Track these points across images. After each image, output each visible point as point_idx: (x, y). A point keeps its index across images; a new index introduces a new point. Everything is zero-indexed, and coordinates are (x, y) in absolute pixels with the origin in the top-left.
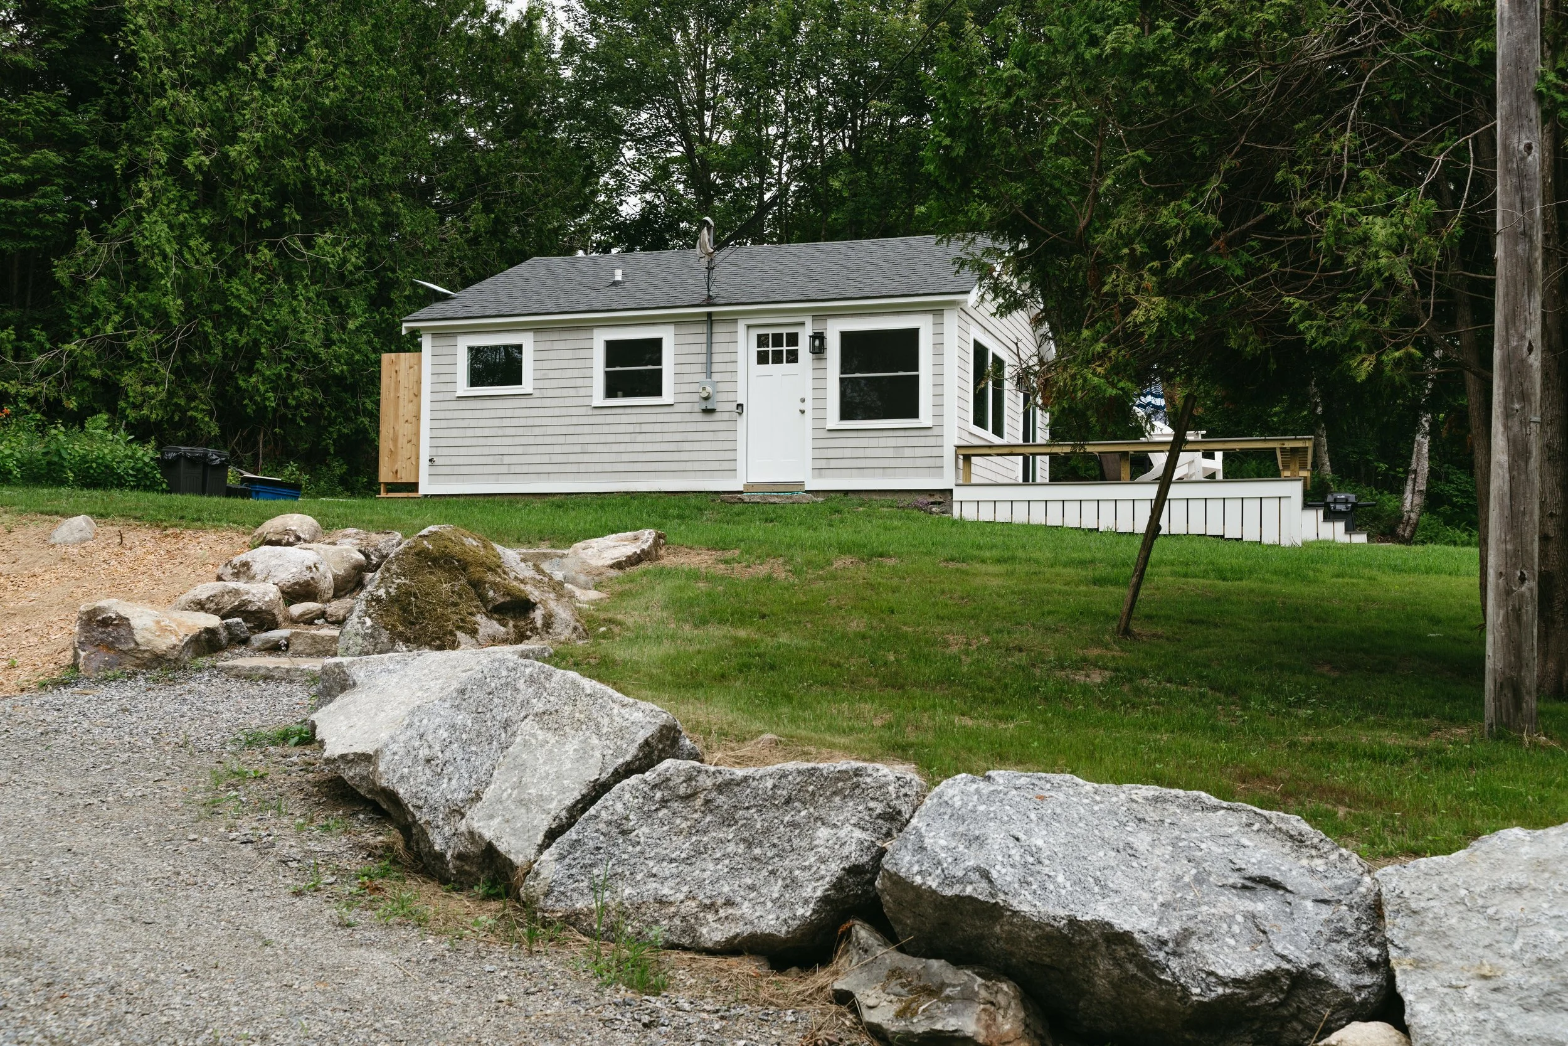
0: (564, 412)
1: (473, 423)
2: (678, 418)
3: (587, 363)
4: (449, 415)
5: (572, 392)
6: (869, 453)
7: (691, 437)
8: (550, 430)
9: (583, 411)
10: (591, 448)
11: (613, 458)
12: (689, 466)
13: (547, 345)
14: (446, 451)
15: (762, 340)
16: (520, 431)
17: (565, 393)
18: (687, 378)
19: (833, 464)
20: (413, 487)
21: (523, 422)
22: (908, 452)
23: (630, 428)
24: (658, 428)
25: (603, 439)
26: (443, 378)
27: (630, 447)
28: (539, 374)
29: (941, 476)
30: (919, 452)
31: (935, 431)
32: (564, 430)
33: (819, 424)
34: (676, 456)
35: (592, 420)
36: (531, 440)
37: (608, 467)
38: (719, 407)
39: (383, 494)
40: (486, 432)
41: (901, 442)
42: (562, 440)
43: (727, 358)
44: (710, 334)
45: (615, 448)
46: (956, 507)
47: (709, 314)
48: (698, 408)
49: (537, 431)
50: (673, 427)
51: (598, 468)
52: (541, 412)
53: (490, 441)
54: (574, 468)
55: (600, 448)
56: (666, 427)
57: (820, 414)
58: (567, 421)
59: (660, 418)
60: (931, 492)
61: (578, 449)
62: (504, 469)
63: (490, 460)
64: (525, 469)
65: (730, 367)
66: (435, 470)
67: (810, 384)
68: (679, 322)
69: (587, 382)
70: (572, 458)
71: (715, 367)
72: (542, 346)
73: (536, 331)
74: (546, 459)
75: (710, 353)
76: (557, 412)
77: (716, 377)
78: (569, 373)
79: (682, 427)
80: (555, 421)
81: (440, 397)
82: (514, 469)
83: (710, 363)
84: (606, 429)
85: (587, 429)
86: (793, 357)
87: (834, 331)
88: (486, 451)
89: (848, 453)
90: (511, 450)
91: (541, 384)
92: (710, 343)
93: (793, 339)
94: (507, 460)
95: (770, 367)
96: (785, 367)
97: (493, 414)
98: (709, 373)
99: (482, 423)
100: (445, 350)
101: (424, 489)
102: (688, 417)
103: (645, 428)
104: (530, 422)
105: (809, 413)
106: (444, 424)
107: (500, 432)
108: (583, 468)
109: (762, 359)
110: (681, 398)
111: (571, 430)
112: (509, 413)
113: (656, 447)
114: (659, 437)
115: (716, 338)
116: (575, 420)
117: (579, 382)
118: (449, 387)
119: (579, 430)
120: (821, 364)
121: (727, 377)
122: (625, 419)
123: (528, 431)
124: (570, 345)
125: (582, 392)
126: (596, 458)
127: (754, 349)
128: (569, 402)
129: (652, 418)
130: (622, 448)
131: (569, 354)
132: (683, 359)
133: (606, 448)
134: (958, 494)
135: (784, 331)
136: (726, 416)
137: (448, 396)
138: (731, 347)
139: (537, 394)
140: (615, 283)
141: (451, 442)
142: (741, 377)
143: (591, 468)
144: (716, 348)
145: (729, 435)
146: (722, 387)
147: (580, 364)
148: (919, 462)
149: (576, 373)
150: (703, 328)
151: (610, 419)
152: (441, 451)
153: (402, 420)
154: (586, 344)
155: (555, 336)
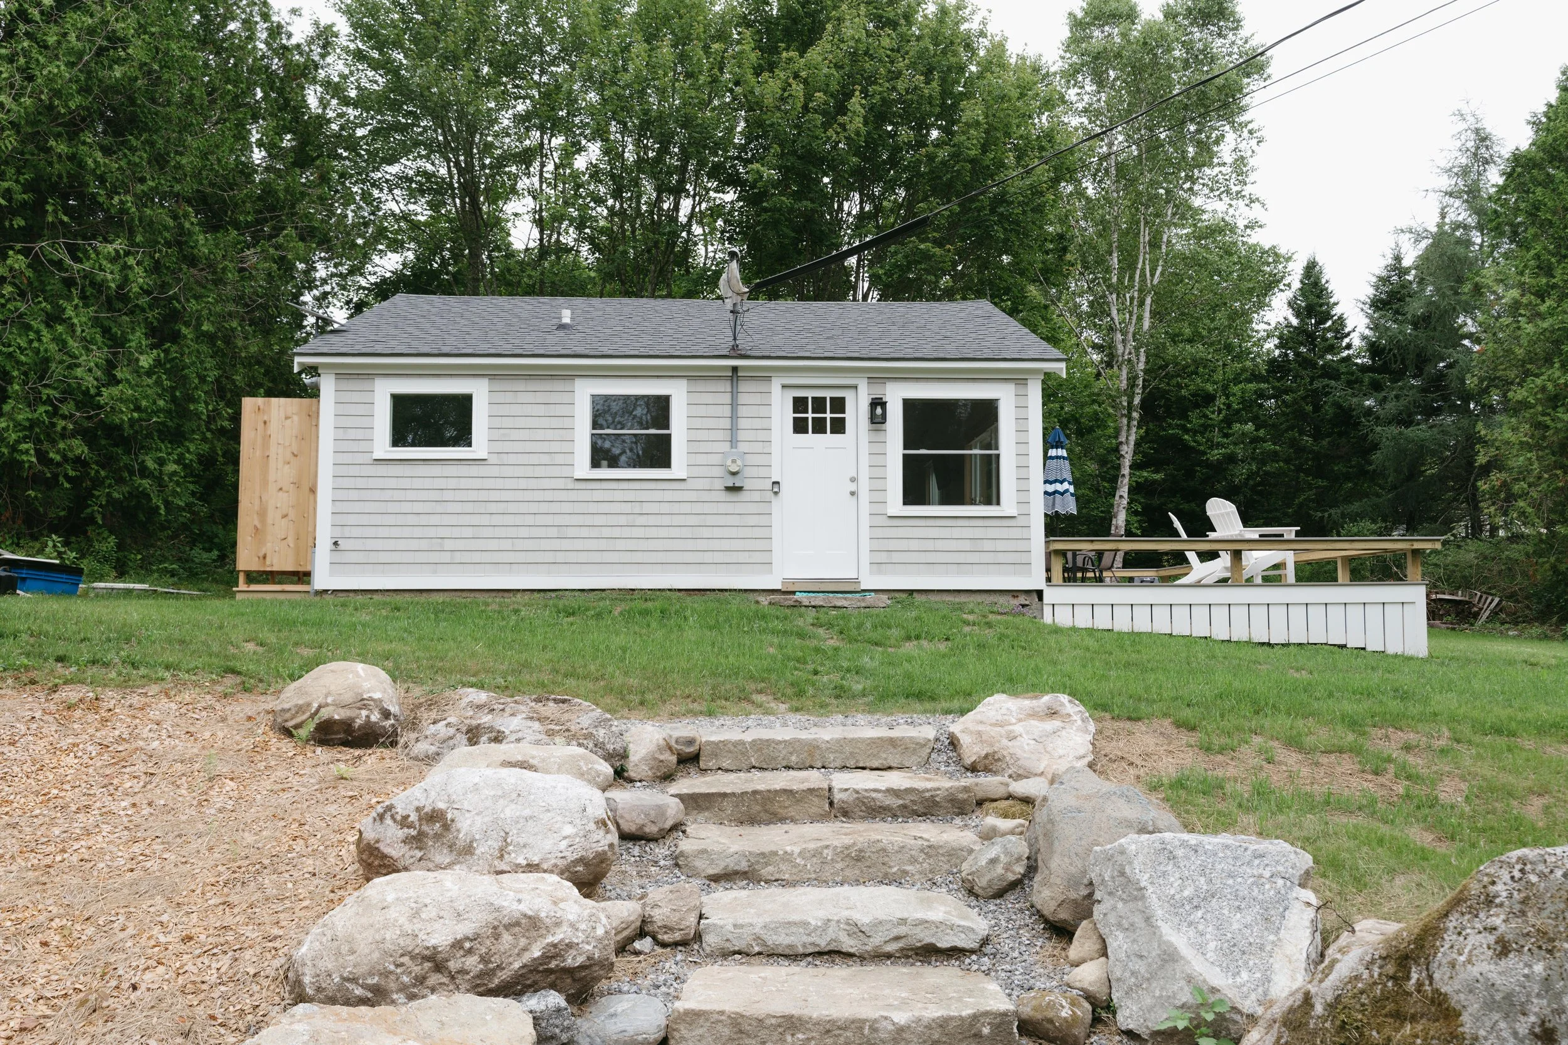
0: (533, 484)
1: (397, 495)
2: (693, 496)
3: (567, 423)
4: (361, 483)
5: (545, 459)
6: (940, 545)
7: (710, 520)
8: (512, 508)
9: (560, 484)
10: (571, 532)
11: (603, 544)
12: (708, 558)
13: (509, 397)
14: (356, 532)
15: (799, 404)
16: (469, 507)
17: (534, 459)
18: (703, 447)
19: (896, 557)
20: (303, 577)
21: (473, 495)
22: (988, 545)
23: (627, 508)
24: (665, 508)
25: (589, 520)
26: (352, 434)
27: (626, 532)
28: (496, 434)
29: (1029, 573)
30: (1001, 545)
31: (1021, 521)
32: (534, 508)
33: (878, 509)
34: (690, 545)
35: (573, 496)
36: (485, 520)
37: (597, 557)
38: (747, 485)
39: (242, 586)
40: (418, 507)
41: (978, 533)
42: (529, 520)
43: (757, 424)
44: (734, 394)
45: (606, 532)
46: (1047, 610)
47: (735, 369)
48: (720, 484)
49: (493, 507)
50: (686, 508)
51: (583, 557)
52: (499, 484)
53: (424, 520)
54: (549, 557)
55: (585, 532)
56: (676, 508)
57: (878, 496)
58: (538, 496)
59: (668, 496)
60: (1015, 593)
61: (553, 532)
62: (446, 557)
63: (424, 545)
64: (477, 557)
65: (761, 435)
66: (338, 557)
67: (865, 460)
68: (693, 376)
69: (565, 447)
70: (545, 544)
71: (742, 435)
72: (500, 397)
73: (492, 377)
74: (506, 545)
75: (734, 417)
76: (523, 483)
77: (743, 447)
78: (540, 434)
79: (698, 508)
80: (519, 495)
81: (347, 459)
82: (458, 557)
83: (734, 429)
84: (593, 508)
85: (567, 507)
86: (839, 427)
87: (896, 396)
88: (418, 532)
89: (914, 545)
90: (456, 532)
91: (499, 447)
92: (734, 405)
93: (839, 405)
94: (449, 545)
95: (810, 438)
96: (828, 438)
97: (427, 483)
98: (733, 442)
99: (411, 495)
100: (356, 397)
101: (320, 581)
102: (706, 496)
103: (647, 508)
104: (483, 495)
105: (864, 496)
106: (354, 495)
107: (439, 508)
108: (560, 557)
109: (800, 427)
110: (696, 471)
111: (544, 507)
112: (452, 483)
113: (663, 533)
114: (666, 520)
115: (743, 399)
116: (549, 496)
117: (555, 447)
118: (363, 446)
119: (555, 507)
120: (879, 437)
121: (758, 448)
122: (619, 496)
123: (480, 508)
124: (541, 398)
125: (559, 459)
126: (579, 545)
127: (790, 415)
128: (540, 471)
129: (658, 496)
130: (616, 532)
131: (541, 410)
132: (698, 423)
133: (594, 533)
134: (1050, 595)
135: (828, 394)
136: (756, 496)
137: (360, 458)
138: (763, 412)
139: (493, 459)
140: (562, 327)
141: (365, 520)
142: (775, 448)
143: (572, 557)
144: (742, 411)
145: (763, 520)
146: (751, 460)
147: (555, 422)
148: (1001, 557)
149: (550, 435)
150: (726, 386)
151: (598, 495)
152: (347, 532)
153: (272, 488)
154: (565, 398)
155: (520, 385)
